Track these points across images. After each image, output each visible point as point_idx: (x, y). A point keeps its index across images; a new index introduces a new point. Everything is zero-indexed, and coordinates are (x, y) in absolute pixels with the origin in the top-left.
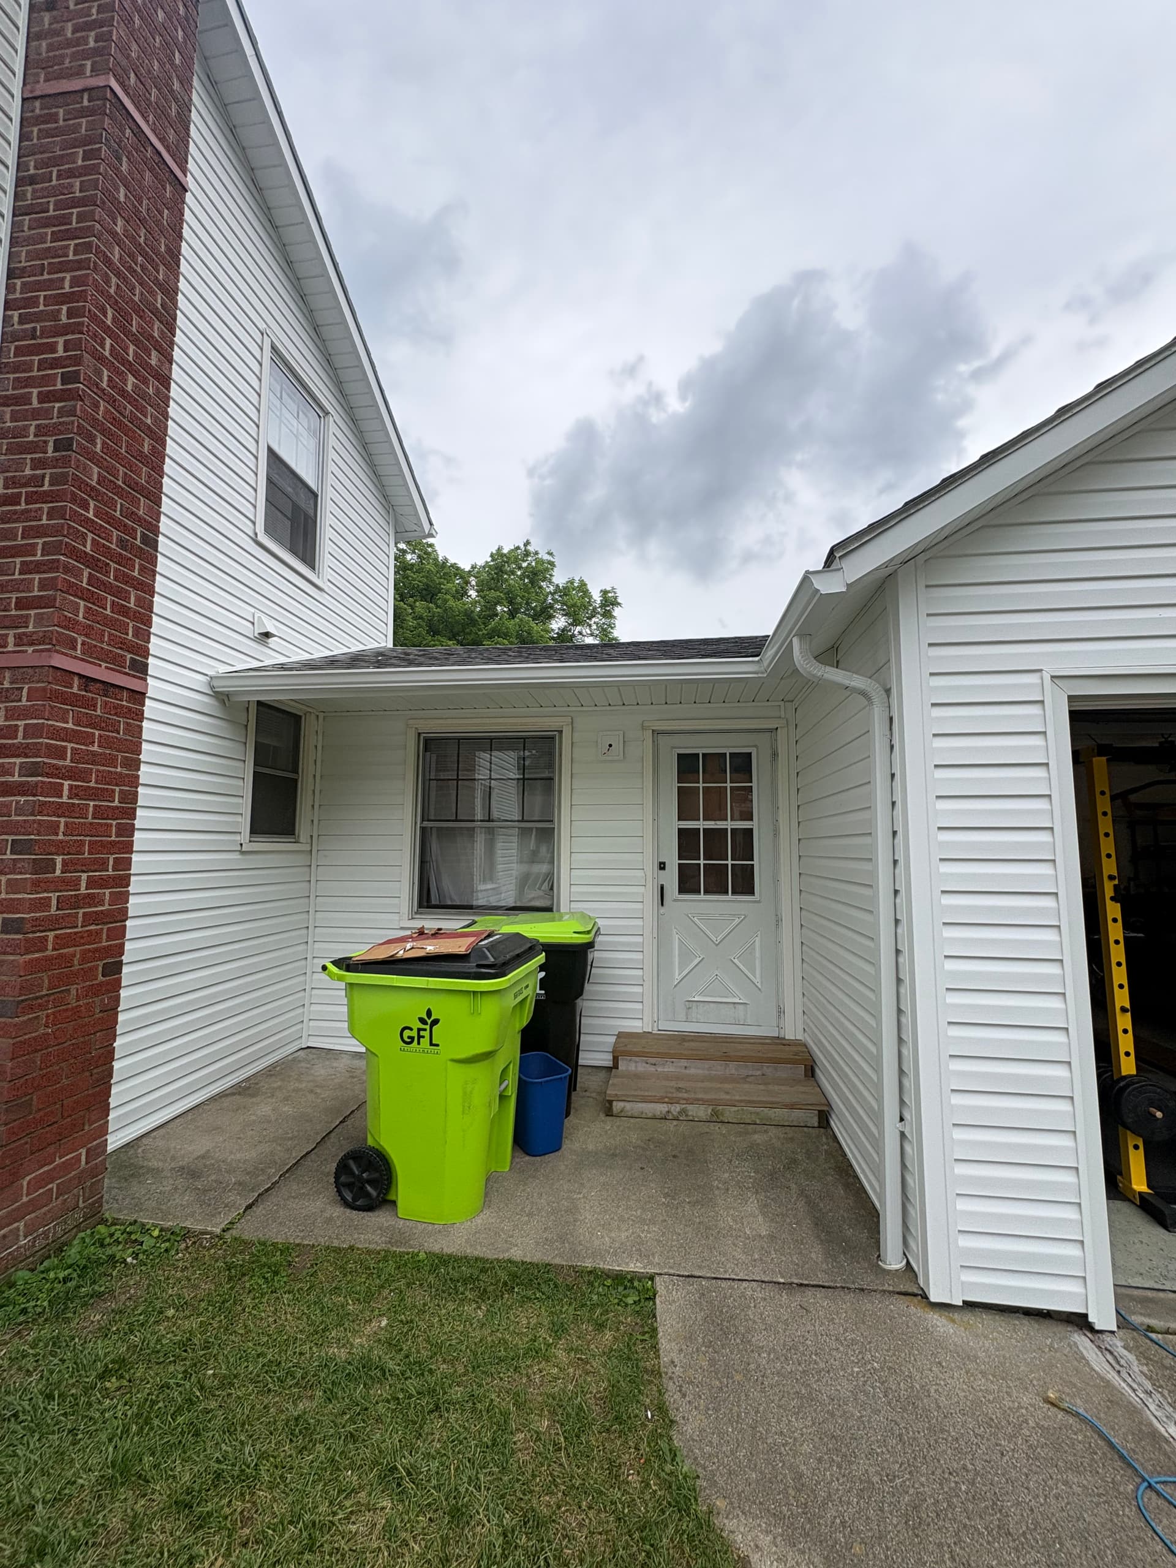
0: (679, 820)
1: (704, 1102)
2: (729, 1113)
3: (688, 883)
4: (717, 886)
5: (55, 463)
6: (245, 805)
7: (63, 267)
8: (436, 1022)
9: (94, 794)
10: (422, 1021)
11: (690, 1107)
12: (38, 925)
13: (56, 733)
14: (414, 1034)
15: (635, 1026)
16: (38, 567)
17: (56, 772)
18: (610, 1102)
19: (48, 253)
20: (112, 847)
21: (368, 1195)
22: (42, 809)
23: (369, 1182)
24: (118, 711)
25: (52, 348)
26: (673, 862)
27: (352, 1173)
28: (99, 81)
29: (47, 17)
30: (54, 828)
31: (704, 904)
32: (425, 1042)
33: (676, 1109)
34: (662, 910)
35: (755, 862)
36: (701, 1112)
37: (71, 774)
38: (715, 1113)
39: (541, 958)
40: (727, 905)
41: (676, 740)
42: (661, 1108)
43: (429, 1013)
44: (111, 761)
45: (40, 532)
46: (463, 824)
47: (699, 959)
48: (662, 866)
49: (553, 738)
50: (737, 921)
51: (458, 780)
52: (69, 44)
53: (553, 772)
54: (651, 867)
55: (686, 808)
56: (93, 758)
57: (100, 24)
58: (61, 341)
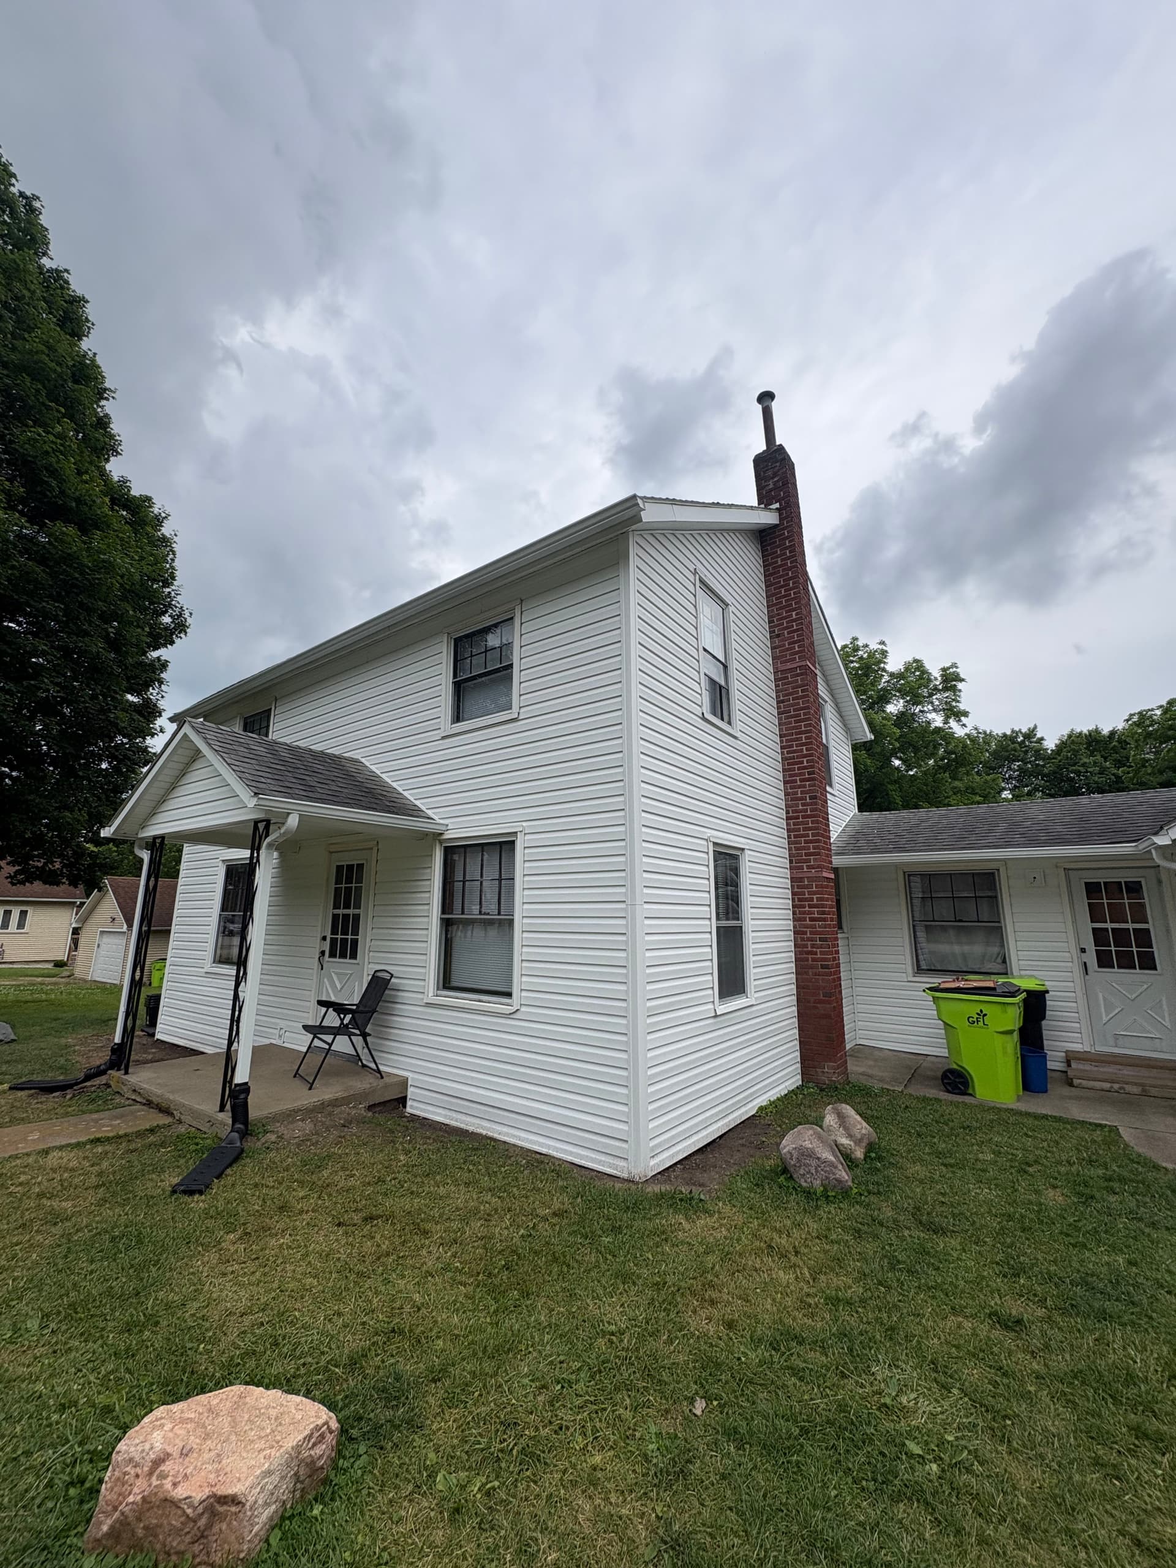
0: (1092, 922)
1: (1136, 1084)
2: (1154, 1091)
3: (1104, 961)
4: (1126, 962)
5: (811, 804)
7: (801, 733)
8: (985, 1015)
10: (978, 1014)
11: (1125, 1086)
14: (975, 1020)
15: (1077, 1047)
16: (811, 842)
18: (1072, 1079)
19: (793, 728)
21: (960, 1089)
23: (960, 1083)
25: (802, 762)
26: (1091, 948)
27: (950, 1079)
28: (803, 663)
29: (777, 640)
31: (1116, 976)
32: (981, 1024)
33: (1116, 1086)
34: (1087, 977)
35: (1155, 949)
36: (1135, 1090)
38: (1144, 1090)
39: (1024, 995)
40: (1137, 975)
41: (1085, 874)
42: (1107, 1086)
43: (981, 1011)
45: (810, 829)
46: (937, 923)
47: (1119, 1009)
48: (1083, 950)
49: (993, 874)
50: (1145, 986)
51: (931, 898)
52: (788, 650)
53: (997, 892)
54: (1075, 952)
55: (1095, 914)
57: (799, 641)
58: (805, 760)
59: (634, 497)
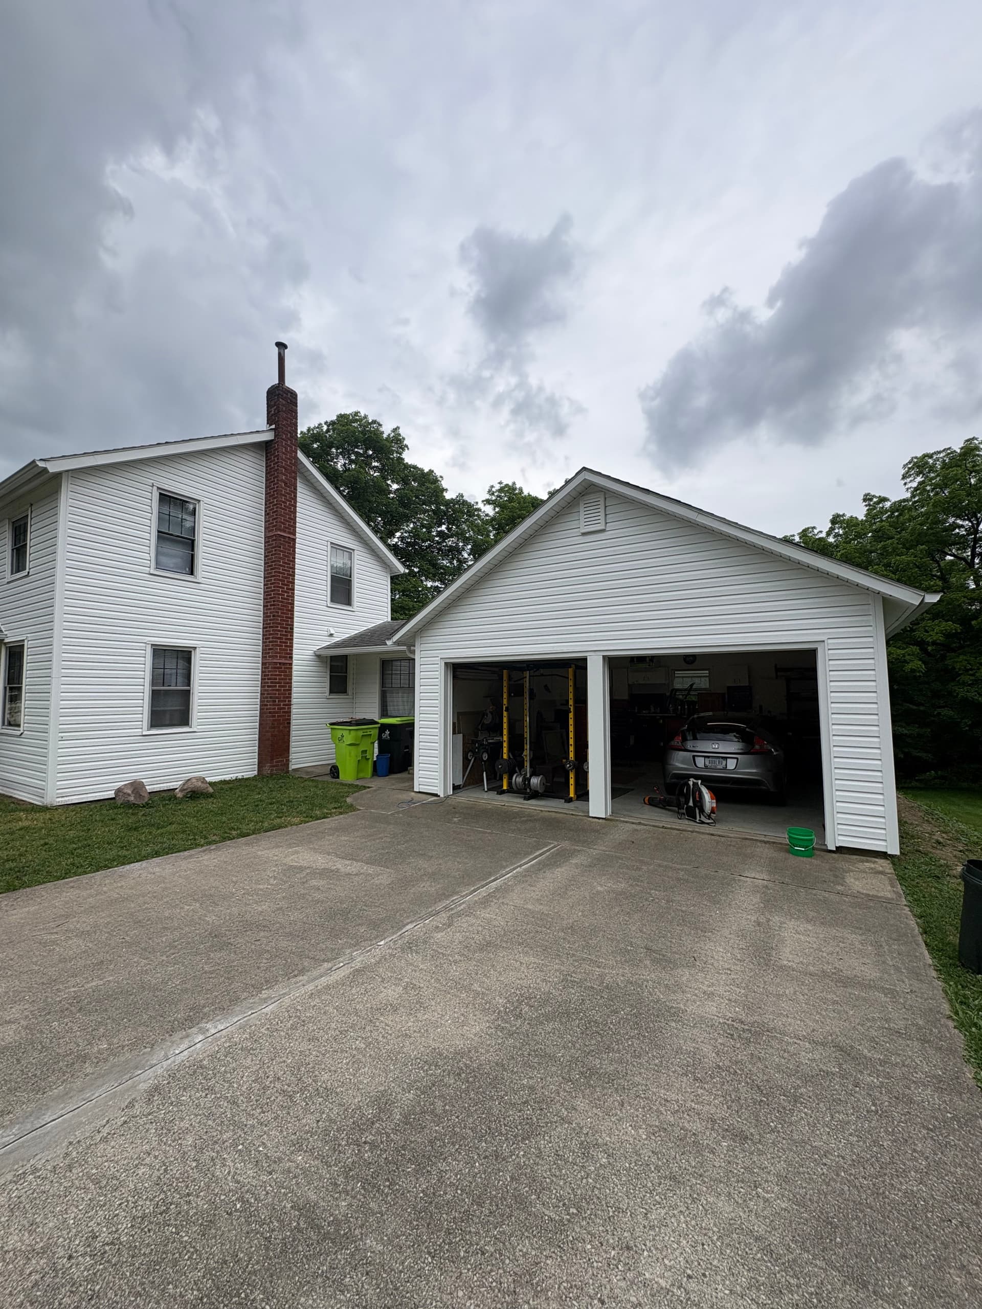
5: (273, 620)
6: (328, 685)
7: (272, 576)
8: (344, 736)
9: (283, 687)
10: (341, 735)
12: (274, 712)
13: (276, 675)
14: (340, 739)
16: (271, 642)
17: (276, 683)
19: (269, 573)
20: (287, 697)
22: (273, 690)
24: (287, 668)
25: (271, 595)
28: (276, 533)
29: (267, 517)
30: (276, 686)
37: (279, 683)
44: (286, 679)
45: (271, 634)
46: (393, 689)
51: (392, 674)
52: (271, 523)
56: (282, 679)
57: (276, 518)
58: (272, 593)
59: (34, 461)
